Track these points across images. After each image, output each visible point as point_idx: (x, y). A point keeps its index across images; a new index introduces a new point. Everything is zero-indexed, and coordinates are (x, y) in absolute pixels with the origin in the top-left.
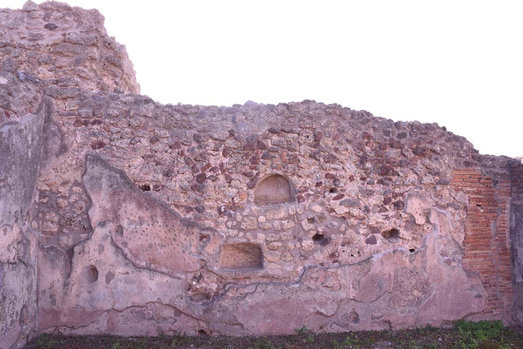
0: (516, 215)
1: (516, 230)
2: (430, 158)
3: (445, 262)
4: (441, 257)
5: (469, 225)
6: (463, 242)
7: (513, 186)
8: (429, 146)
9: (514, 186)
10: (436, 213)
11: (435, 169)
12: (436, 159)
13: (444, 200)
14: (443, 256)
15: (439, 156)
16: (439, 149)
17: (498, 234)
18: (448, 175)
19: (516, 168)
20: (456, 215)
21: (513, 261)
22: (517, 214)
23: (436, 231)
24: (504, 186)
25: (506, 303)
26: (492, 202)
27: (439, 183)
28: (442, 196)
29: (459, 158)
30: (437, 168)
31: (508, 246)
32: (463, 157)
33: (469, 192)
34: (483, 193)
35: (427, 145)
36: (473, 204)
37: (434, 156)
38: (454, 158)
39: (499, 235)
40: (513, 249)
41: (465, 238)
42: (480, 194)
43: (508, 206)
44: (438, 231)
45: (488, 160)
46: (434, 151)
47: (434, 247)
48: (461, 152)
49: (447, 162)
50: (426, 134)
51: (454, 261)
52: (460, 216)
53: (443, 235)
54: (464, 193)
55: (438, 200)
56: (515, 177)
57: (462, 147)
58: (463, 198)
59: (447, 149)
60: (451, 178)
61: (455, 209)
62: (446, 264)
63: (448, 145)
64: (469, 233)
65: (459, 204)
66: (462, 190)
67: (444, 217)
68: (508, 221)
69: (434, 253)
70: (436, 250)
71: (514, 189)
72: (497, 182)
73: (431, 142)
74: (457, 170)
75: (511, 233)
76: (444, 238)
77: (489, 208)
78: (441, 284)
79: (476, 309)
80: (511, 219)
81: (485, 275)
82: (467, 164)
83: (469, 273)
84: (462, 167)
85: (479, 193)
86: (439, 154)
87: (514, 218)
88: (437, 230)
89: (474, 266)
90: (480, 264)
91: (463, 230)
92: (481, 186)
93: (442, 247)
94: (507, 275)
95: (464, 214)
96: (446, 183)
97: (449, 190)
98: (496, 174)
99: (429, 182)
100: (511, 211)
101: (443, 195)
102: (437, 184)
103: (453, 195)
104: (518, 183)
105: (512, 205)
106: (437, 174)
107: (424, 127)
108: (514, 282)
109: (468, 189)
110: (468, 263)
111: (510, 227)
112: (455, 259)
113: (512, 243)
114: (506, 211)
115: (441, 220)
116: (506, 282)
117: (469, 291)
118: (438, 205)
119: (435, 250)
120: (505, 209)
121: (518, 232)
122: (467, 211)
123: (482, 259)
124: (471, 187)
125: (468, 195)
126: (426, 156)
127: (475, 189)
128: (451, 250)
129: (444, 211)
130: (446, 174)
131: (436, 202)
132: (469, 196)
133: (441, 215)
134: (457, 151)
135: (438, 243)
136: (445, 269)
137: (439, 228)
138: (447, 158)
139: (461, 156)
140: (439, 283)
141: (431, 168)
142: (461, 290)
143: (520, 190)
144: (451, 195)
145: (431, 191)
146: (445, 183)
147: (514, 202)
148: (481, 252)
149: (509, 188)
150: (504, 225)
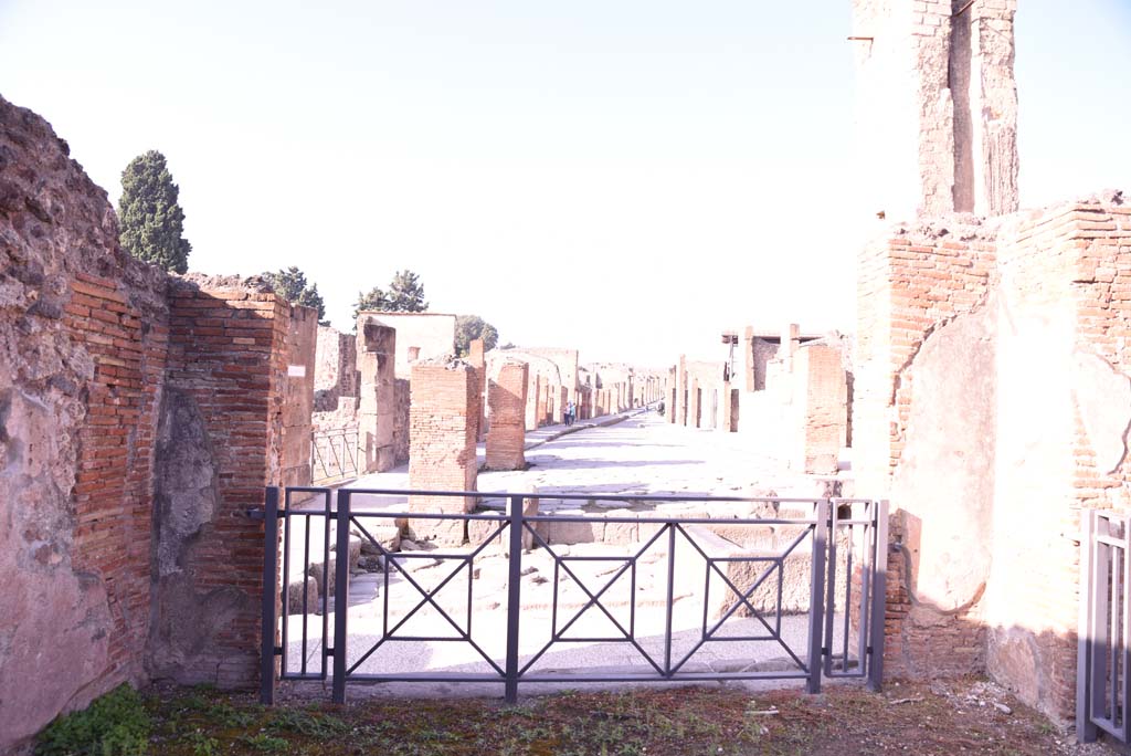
0: (175, 413)
1: (172, 451)
2: (18, 227)
3: (36, 557)
4: (25, 544)
5: (89, 441)
6: (73, 490)
7: (172, 342)
8: (26, 186)
9: (174, 343)
10: (22, 406)
11: (30, 266)
12: (38, 234)
13: (40, 364)
14: (30, 541)
15: (44, 227)
16: (49, 204)
17: (136, 462)
18: (63, 291)
19: (188, 302)
20: (64, 412)
21: (157, 525)
22: (180, 411)
23: (17, 463)
24: (158, 340)
25: (138, 631)
26: (136, 379)
27: (36, 309)
28: (36, 351)
29: (90, 247)
30: (35, 262)
31: (150, 491)
32: (99, 246)
33: (97, 347)
34: (124, 354)
35: (19, 181)
36: (101, 385)
37: (31, 222)
38: (80, 242)
39: (138, 466)
40: (160, 498)
41: (77, 477)
42: (117, 357)
43: (159, 391)
44: (22, 462)
45: (136, 268)
46: (34, 208)
47: (9, 516)
48: (97, 230)
49: (63, 249)
50: (22, 142)
51: (56, 551)
52: (73, 417)
53: (33, 475)
54: (87, 348)
55: (24, 362)
56: (180, 321)
57: (100, 218)
58: (83, 362)
59: (67, 210)
60: (66, 300)
61: (65, 394)
62: (37, 563)
63: (72, 198)
64: (88, 465)
65: (75, 380)
66: (84, 340)
67: (42, 418)
68: (156, 428)
69: (7, 536)
70: (15, 525)
71: (174, 351)
72: (146, 329)
73: (30, 175)
74: (81, 280)
75: (157, 460)
76: (35, 483)
77: (130, 395)
78: (20, 628)
79: (92, 674)
80: (161, 423)
81: (109, 574)
82: (105, 268)
83: (85, 579)
84: (94, 275)
85: (114, 352)
86: (48, 220)
87: (168, 422)
88: (22, 457)
89: (91, 555)
90: (103, 544)
91: (75, 456)
92: (123, 334)
93: (29, 511)
94: (144, 564)
95: (80, 411)
96: (51, 316)
97: (57, 335)
98: (147, 308)
99: (13, 302)
100: (162, 404)
101: (41, 348)
102: (29, 312)
103: (65, 352)
104: (188, 337)
105: (166, 388)
106: (35, 280)
107: (18, 117)
108: (155, 578)
109: (97, 339)
110: (79, 551)
111: (159, 443)
112: (59, 542)
113: (157, 484)
114: (153, 404)
115: (34, 428)
116: (141, 581)
117: (82, 628)
118: (25, 379)
119: (11, 526)
120: (152, 399)
121: (178, 454)
122: (87, 400)
123: (107, 532)
124: (102, 333)
125: (94, 355)
126: (9, 214)
127: (110, 342)
128: (49, 517)
129: (37, 399)
130: (58, 287)
131: (21, 371)
132: (96, 360)
133: (35, 411)
134: (88, 225)
135: (20, 500)
136: (32, 579)
137: (26, 454)
138: (66, 240)
139: (93, 242)
140: (17, 627)
141: (23, 258)
142: (66, 630)
143: (190, 354)
144: (58, 352)
145: (10, 333)
146: (48, 315)
147: (172, 381)
148: (106, 512)
149: (165, 346)
150: (148, 439)
